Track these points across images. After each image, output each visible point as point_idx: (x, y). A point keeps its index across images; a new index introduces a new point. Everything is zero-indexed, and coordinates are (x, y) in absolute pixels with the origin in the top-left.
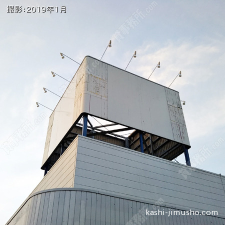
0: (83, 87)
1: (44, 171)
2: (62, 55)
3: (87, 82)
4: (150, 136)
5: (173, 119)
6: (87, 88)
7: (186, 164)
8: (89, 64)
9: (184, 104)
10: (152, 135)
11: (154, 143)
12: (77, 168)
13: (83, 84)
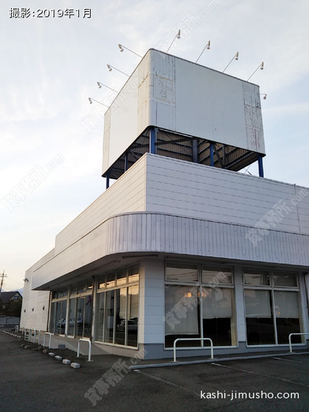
0: (148, 92)
1: (105, 179)
2: (121, 48)
3: (152, 86)
4: (222, 146)
5: (249, 122)
6: (153, 93)
7: (258, 175)
8: (153, 59)
9: (265, 98)
10: (225, 145)
11: (227, 155)
12: (148, 187)
13: (148, 89)
